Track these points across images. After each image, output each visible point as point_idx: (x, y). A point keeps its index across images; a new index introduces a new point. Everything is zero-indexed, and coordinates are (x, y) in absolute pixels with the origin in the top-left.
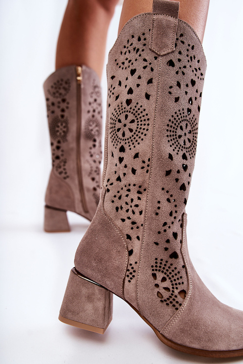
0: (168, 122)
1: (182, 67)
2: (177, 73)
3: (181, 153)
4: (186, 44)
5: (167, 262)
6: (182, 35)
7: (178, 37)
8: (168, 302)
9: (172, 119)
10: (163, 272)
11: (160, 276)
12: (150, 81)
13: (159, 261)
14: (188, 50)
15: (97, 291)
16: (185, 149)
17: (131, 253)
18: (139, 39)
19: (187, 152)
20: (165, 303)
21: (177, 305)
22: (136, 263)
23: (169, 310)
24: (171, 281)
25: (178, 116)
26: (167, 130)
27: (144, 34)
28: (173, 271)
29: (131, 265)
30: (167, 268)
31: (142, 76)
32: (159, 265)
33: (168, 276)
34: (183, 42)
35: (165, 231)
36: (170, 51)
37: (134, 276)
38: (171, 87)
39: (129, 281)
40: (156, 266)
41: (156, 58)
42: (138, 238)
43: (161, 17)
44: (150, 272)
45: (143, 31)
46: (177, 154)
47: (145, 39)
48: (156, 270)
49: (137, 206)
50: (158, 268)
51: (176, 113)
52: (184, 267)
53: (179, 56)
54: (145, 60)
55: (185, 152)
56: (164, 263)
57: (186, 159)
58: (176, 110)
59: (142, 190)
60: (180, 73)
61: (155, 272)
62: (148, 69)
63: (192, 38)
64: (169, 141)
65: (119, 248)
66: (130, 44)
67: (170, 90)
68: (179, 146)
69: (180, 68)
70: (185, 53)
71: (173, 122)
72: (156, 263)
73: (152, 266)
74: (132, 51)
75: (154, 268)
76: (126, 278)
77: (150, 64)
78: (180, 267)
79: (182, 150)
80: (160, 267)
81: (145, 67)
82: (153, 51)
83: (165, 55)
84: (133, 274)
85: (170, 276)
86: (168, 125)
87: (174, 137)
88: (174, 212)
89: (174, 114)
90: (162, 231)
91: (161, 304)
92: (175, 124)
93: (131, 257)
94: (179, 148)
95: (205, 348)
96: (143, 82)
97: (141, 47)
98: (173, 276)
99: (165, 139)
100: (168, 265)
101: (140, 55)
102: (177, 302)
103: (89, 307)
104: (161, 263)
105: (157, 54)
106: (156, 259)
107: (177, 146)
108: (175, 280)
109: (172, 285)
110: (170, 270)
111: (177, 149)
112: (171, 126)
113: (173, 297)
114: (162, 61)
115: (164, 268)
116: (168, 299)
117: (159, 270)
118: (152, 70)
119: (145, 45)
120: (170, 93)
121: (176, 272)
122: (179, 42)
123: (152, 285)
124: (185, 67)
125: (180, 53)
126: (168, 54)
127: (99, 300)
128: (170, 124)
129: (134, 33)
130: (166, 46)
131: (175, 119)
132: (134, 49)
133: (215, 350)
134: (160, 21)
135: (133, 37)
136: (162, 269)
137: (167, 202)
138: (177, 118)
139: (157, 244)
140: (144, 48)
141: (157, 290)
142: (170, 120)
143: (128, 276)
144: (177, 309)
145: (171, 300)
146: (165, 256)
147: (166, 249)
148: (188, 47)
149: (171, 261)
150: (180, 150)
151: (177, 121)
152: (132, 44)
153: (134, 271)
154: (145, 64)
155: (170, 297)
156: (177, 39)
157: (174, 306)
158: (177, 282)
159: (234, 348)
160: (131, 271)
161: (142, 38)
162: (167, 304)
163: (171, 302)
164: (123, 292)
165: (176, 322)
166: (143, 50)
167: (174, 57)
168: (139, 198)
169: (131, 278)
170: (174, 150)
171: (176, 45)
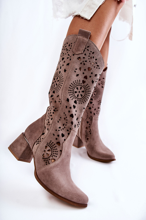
0: (71, 84)
1: (84, 61)
2: (81, 63)
3: (74, 100)
4: (90, 51)
5: (54, 144)
6: (88, 47)
7: (86, 47)
8: (45, 160)
9: (73, 83)
10: (50, 147)
11: (48, 148)
12: (68, 64)
13: (51, 142)
14: (90, 54)
15: (25, 143)
16: (77, 99)
17: (43, 134)
18: (69, 46)
19: (78, 100)
20: (44, 160)
21: (48, 163)
22: (43, 138)
23: (44, 163)
24: (52, 153)
25: (76, 82)
26: (69, 88)
27: (71, 44)
28: (55, 149)
29: (40, 138)
30: (53, 147)
31: (65, 61)
32: (51, 144)
33: (52, 150)
34: (88, 50)
35: (59, 130)
36: (80, 53)
37: (39, 143)
38: (76, 69)
39: (36, 144)
40: (49, 144)
41: (74, 55)
42: (48, 129)
43: (81, 37)
44: (45, 145)
45: (71, 42)
46: (72, 99)
47: (71, 46)
48: (48, 145)
49: (51, 116)
50: (50, 145)
51: (75, 81)
52: (61, 151)
53: (84, 56)
54: (69, 55)
55: (77, 100)
56: (53, 144)
57: (76, 103)
58: (76, 80)
59: (56, 110)
60: (83, 64)
61: (47, 146)
62: (69, 59)
63: (94, 49)
64: (69, 93)
65: (41, 130)
66: (65, 46)
67: (75, 70)
68: (74, 96)
69: (83, 61)
70: (88, 55)
71: (73, 85)
72: (50, 142)
73: (48, 143)
74: (65, 50)
75: (48, 144)
76: (36, 142)
77: (70, 57)
78: (59, 149)
79: (75, 99)
80: (51, 145)
81: (68, 58)
82: (73, 52)
83: (78, 54)
84: (39, 142)
85: (53, 151)
86: (70, 85)
87: (73, 92)
88: (65, 124)
89: (74, 81)
90: (58, 130)
91: (42, 159)
92: (74, 86)
93: (42, 136)
94: (74, 97)
95: (47, 186)
96: (65, 64)
97: (69, 49)
98: (54, 151)
99: (68, 91)
100: (54, 146)
101: (67, 52)
102: (48, 162)
103: (19, 147)
104: (52, 144)
105: (74, 53)
106: (51, 141)
107: (73, 96)
108: (54, 153)
109: (51, 154)
110: (54, 149)
111: (73, 97)
112: (72, 86)
113: (48, 159)
114: (76, 57)
115: (52, 146)
116: (46, 159)
117: (50, 146)
118: (70, 60)
119: (70, 48)
120: (75, 71)
121: (56, 150)
122: (86, 50)
123: (43, 150)
124: (86, 61)
125: (85, 54)
126: (79, 54)
127: (24, 147)
128: (72, 85)
129: (68, 42)
130: (79, 50)
131: (74, 83)
132: (66, 49)
133: (51, 189)
134: (80, 39)
135: (67, 43)
136: (51, 146)
137: (64, 119)
138: (75, 84)
139: (54, 135)
140: (70, 49)
141: (44, 153)
142: (72, 84)
143: (37, 142)
144: (47, 164)
145: (47, 160)
146: (55, 142)
147: (56, 139)
148: (90, 53)
149: (56, 145)
150: (74, 98)
151: (75, 85)
152: (66, 47)
153: (40, 141)
154: (69, 56)
155: (47, 158)
156: (86, 48)
157: (46, 162)
158: (54, 155)
159: (60, 194)
160: (39, 140)
161: (70, 45)
162: (44, 161)
163: (46, 161)
164: (33, 148)
165: (43, 169)
166: (69, 51)
167: (82, 56)
168: (53, 113)
169: (38, 144)
170: (71, 97)
171: (84, 51)
